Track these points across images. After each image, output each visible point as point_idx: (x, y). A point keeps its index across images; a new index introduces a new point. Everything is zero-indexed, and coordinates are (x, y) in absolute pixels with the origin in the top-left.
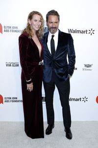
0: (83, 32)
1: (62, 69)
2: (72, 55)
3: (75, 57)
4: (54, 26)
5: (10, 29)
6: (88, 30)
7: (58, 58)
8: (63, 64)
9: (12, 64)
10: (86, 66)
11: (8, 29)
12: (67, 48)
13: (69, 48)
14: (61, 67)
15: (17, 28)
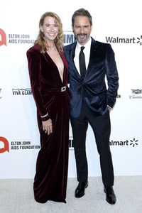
0: (128, 41)
1: (97, 98)
2: (113, 77)
3: (117, 79)
4: (83, 32)
5: (17, 39)
6: (136, 38)
7: (90, 81)
8: (98, 90)
9: (21, 92)
10: (134, 91)
11: (15, 39)
12: (104, 65)
13: (107, 66)
14: (96, 95)
15: (28, 36)
